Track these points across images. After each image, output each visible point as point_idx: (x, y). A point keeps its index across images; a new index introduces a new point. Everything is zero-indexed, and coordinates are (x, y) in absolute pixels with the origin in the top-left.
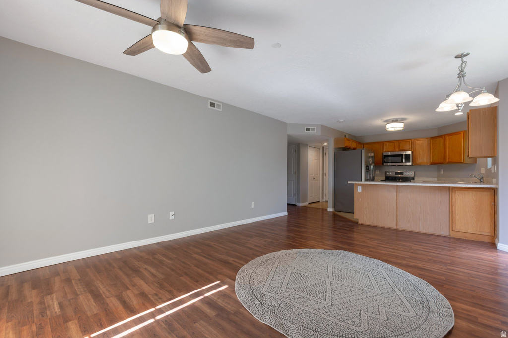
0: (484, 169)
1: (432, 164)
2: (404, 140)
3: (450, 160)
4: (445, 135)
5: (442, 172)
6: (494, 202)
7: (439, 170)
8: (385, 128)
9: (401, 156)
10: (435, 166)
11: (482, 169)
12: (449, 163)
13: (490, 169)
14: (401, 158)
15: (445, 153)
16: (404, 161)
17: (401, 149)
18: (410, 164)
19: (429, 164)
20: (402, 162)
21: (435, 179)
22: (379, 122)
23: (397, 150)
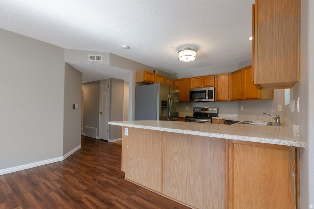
0: (281, 106)
1: (232, 101)
2: (208, 77)
3: (248, 96)
4: (243, 69)
5: (242, 109)
6: (296, 173)
7: (239, 107)
9: (205, 92)
10: (236, 103)
11: (279, 105)
12: (247, 99)
13: (288, 105)
14: (204, 94)
15: (243, 88)
16: (207, 98)
17: (205, 85)
18: (213, 100)
19: (230, 100)
20: (206, 98)
21: (237, 116)
23: (202, 86)
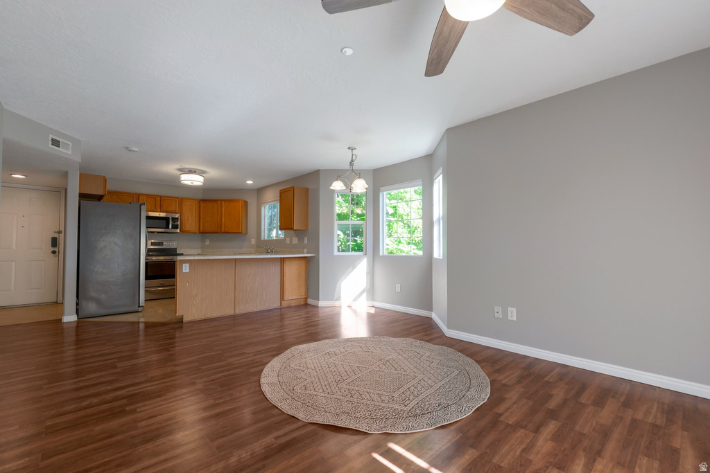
1: (200, 233)
2: (169, 198)
3: (227, 230)
4: (220, 200)
5: (207, 242)
7: (204, 241)
8: (178, 179)
9: (167, 219)
15: (221, 220)
16: (170, 228)
17: (164, 208)
18: (178, 231)
21: (199, 251)
22: (170, 169)
23: (159, 210)
